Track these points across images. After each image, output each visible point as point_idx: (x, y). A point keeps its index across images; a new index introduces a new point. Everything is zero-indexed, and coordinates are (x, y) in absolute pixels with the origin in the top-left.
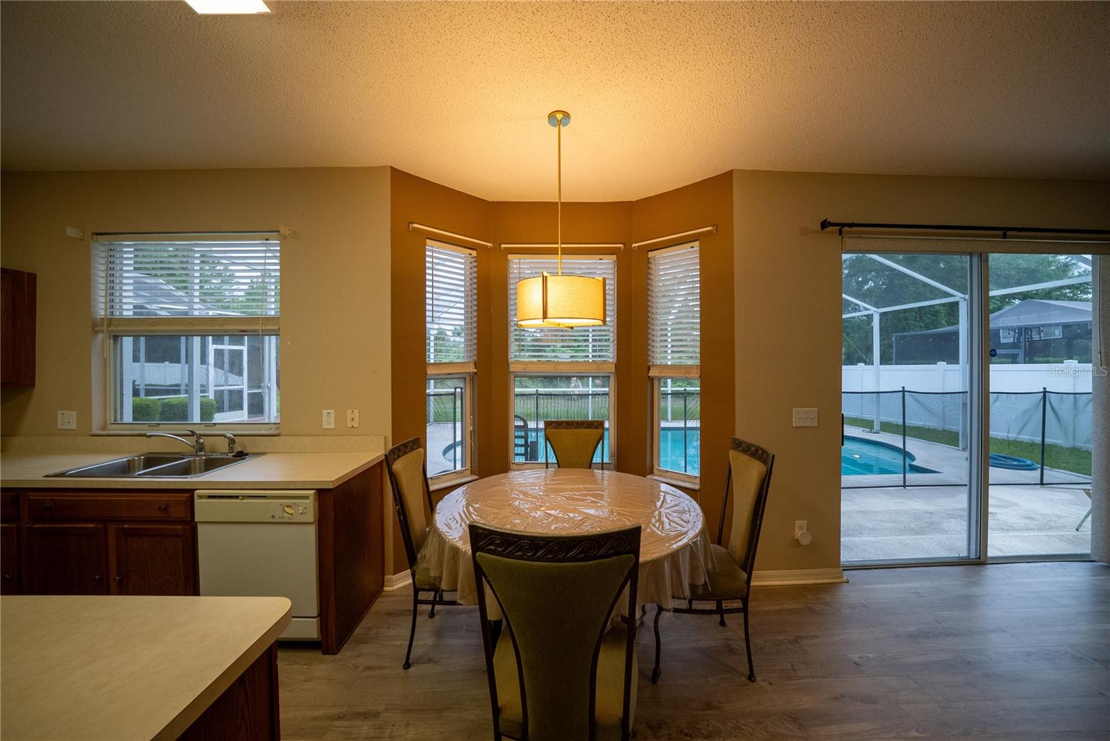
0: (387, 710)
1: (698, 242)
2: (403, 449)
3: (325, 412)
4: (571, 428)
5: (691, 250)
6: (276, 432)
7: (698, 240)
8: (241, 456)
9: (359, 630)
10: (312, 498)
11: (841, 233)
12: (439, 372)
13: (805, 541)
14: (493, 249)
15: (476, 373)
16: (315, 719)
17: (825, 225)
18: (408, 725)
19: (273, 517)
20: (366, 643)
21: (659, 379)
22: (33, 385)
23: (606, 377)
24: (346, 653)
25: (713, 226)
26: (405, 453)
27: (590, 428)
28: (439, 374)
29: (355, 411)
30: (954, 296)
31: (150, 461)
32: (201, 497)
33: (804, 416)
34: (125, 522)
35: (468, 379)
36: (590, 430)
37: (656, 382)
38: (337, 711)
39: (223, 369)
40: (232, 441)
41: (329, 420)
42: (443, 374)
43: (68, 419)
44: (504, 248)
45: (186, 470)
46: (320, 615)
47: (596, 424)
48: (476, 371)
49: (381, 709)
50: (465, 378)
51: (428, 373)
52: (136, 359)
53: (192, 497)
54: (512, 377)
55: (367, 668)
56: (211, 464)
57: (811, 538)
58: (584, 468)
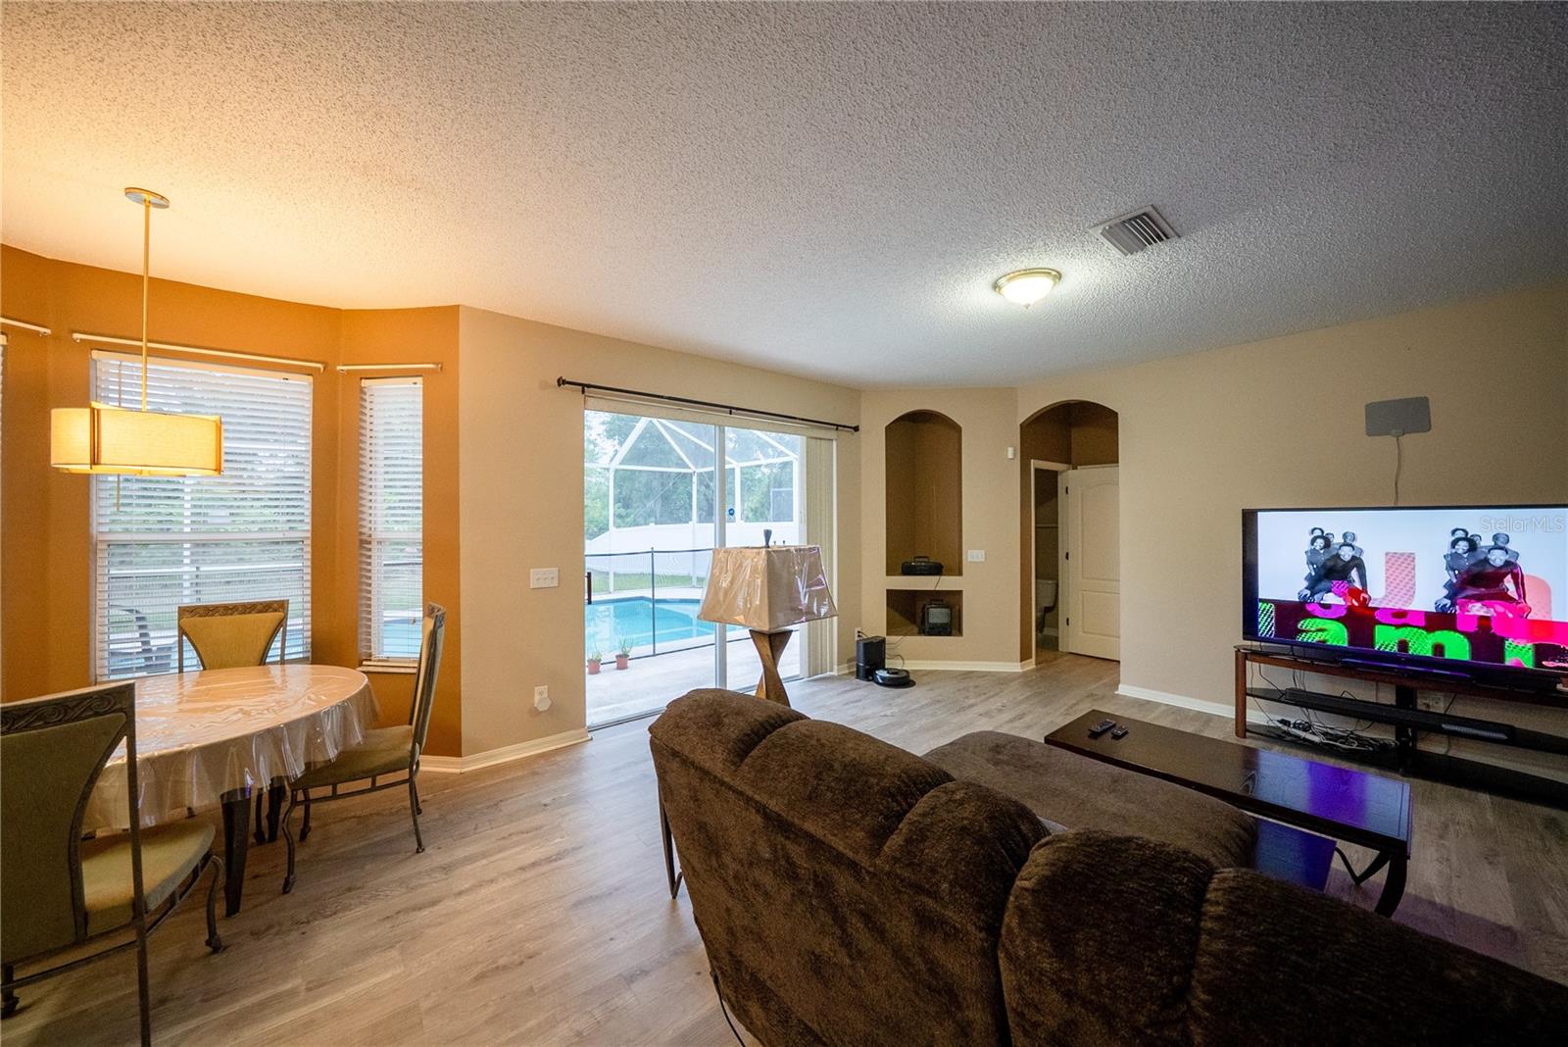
1: (420, 379)
11: (583, 392)
13: (543, 707)
14: (55, 337)
17: (561, 382)
25: (437, 364)
27: (266, 612)
30: (787, 455)
33: (542, 577)
44: (78, 339)
47: (274, 606)
57: (550, 702)
58: (253, 665)
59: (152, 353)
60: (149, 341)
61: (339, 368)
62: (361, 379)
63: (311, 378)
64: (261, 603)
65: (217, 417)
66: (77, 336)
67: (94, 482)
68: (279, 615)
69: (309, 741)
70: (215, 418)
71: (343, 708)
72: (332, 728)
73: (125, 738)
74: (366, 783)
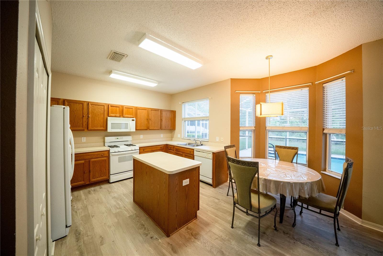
0: (221, 200)
1: (345, 78)
2: (228, 147)
3: (217, 137)
4: (285, 149)
5: (342, 81)
6: (208, 141)
7: (345, 77)
8: (202, 145)
9: (220, 186)
10: (211, 154)
12: (243, 129)
14: (261, 93)
15: (255, 130)
16: (209, 196)
18: (224, 204)
19: (205, 156)
20: (221, 189)
21: (330, 134)
22: (175, 129)
23: (305, 132)
24: (217, 189)
25: (350, 71)
26: (229, 148)
27: (293, 149)
28: (243, 130)
29: (223, 138)
31: (189, 144)
32: (195, 151)
34: (186, 153)
35: (253, 131)
36: (293, 150)
37: (328, 135)
38: (213, 196)
39: (203, 127)
40: (201, 142)
41: (217, 140)
42: (244, 130)
43: (179, 136)
44: (265, 92)
45: (194, 146)
46: (212, 179)
47: (295, 148)
48: (255, 129)
49: (220, 199)
50: (252, 131)
51: (240, 129)
52: (188, 125)
53: (194, 150)
54: (268, 131)
55: (220, 193)
56: (197, 146)
58: (290, 162)
59: (271, 92)
60: (270, 90)
61: (316, 83)
62: (323, 84)
63: (308, 88)
64: (292, 147)
65: (282, 102)
66: (264, 91)
67: (266, 119)
68: (296, 151)
69: (300, 190)
70: (281, 102)
71: (312, 184)
72: (307, 188)
73: (257, 173)
74: (318, 210)
